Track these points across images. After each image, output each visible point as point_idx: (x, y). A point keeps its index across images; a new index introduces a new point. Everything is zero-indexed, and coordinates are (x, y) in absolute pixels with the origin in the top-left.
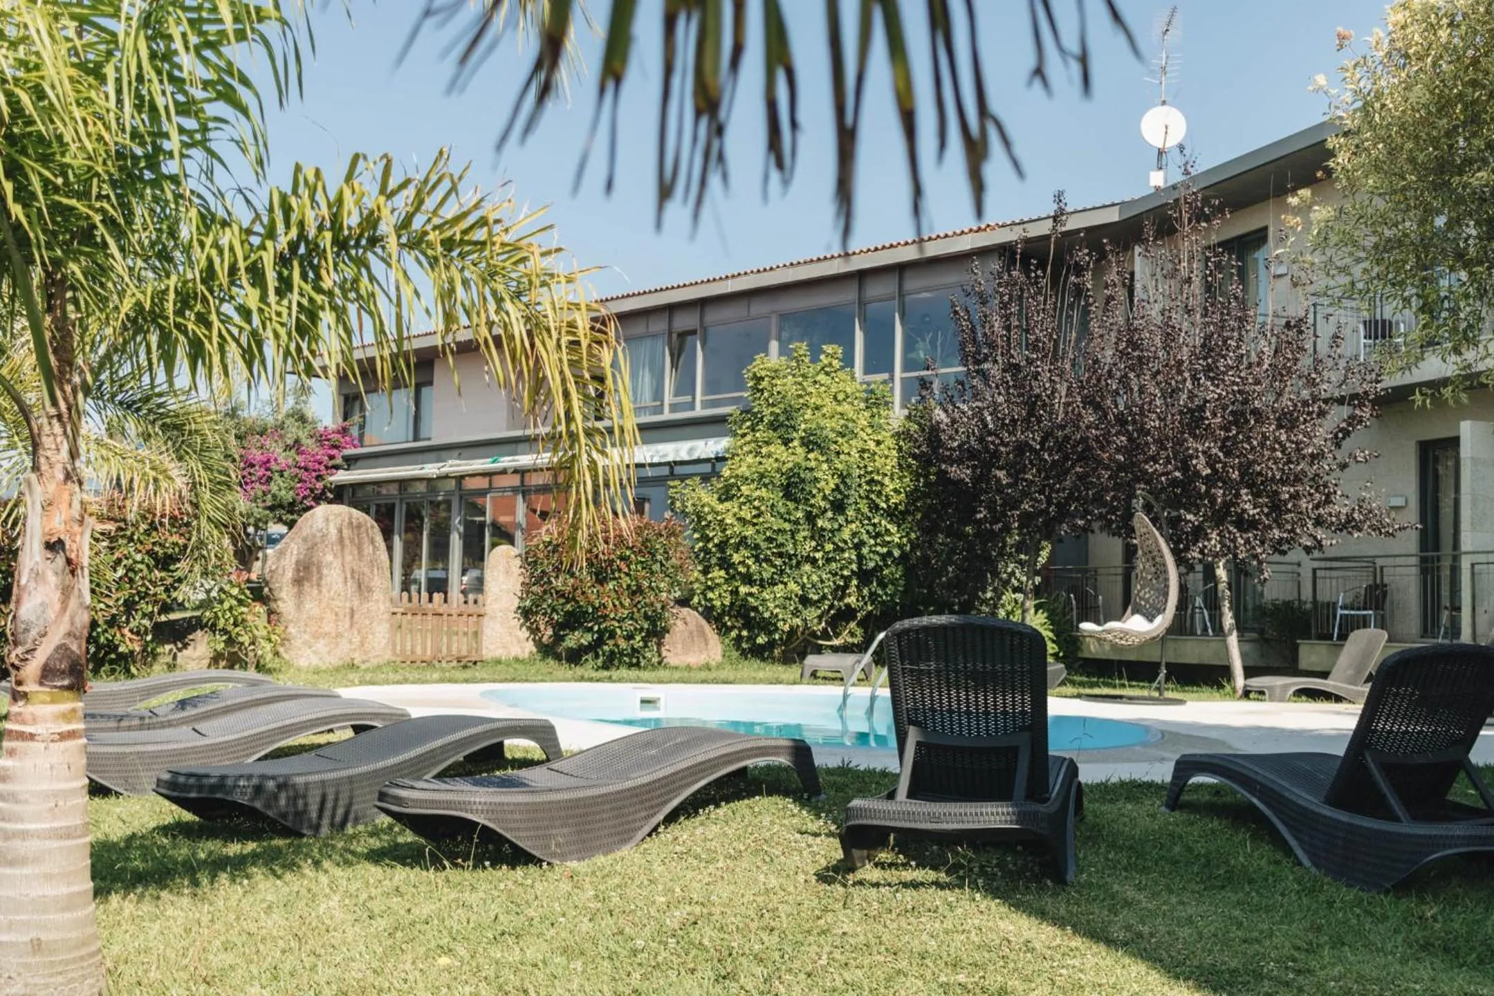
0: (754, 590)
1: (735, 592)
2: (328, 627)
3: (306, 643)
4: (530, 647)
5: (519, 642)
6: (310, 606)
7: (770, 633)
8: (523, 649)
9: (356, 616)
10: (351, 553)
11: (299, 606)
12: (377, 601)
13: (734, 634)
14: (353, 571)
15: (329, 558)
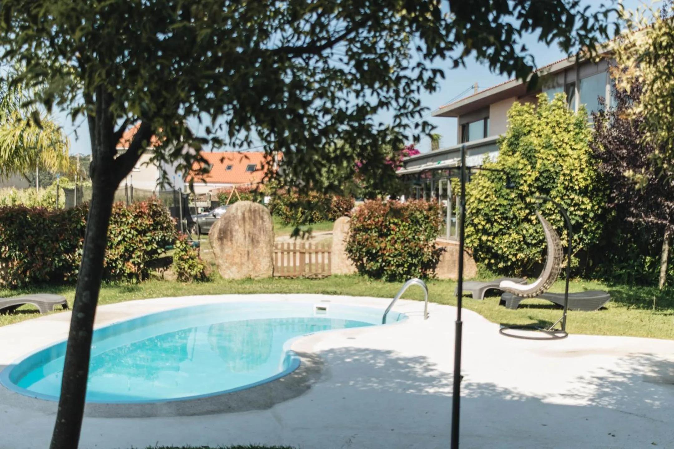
0: (490, 238)
1: (480, 239)
2: (237, 260)
3: (227, 267)
4: (353, 269)
5: (347, 266)
6: (228, 250)
7: (506, 262)
8: (350, 270)
9: (250, 255)
10: (249, 224)
11: (222, 250)
12: (262, 248)
13: (486, 261)
14: (250, 233)
15: (237, 227)
